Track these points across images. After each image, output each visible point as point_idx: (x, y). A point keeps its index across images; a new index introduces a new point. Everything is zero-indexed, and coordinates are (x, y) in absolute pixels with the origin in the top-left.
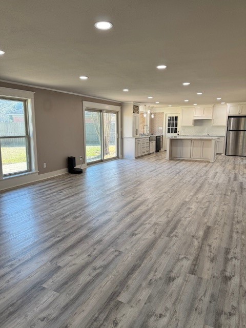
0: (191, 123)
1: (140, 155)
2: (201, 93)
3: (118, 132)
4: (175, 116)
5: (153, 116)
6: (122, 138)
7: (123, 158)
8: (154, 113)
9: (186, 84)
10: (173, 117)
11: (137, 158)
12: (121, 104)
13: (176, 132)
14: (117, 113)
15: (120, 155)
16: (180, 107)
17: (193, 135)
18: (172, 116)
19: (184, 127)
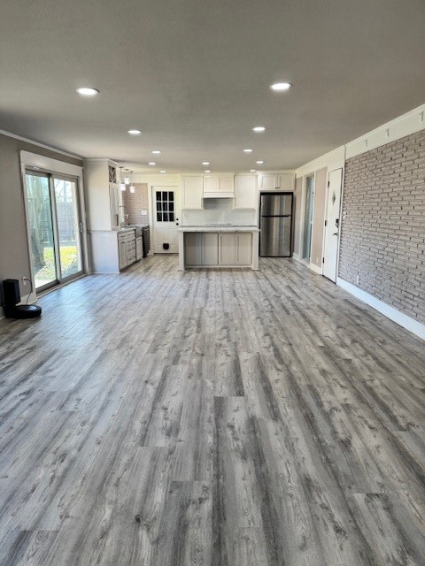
0: (199, 205)
1: (126, 265)
2: (250, 151)
3: (80, 221)
4: (168, 190)
5: (132, 190)
6: (89, 233)
7: (93, 272)
8: (134, 185)
9: (259, 129)
10: (165, 193)
11: (122, 271)
12: (82, 162)
13: (172, 219)
14: (75, 180)
15: (88, 269)
16: (179, 175)
17: (204, 224)
18: (162, 190)
19: (187, 211)
